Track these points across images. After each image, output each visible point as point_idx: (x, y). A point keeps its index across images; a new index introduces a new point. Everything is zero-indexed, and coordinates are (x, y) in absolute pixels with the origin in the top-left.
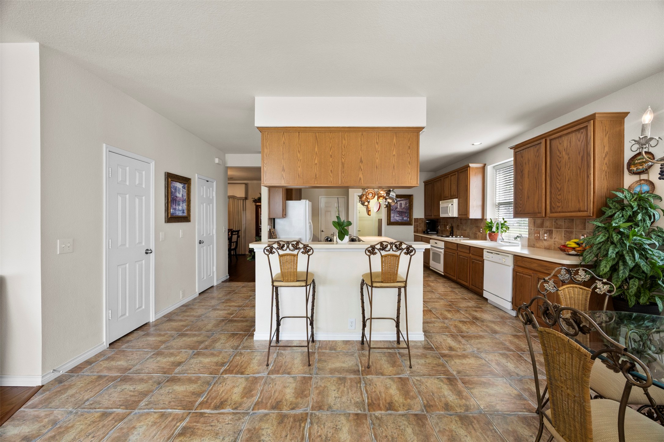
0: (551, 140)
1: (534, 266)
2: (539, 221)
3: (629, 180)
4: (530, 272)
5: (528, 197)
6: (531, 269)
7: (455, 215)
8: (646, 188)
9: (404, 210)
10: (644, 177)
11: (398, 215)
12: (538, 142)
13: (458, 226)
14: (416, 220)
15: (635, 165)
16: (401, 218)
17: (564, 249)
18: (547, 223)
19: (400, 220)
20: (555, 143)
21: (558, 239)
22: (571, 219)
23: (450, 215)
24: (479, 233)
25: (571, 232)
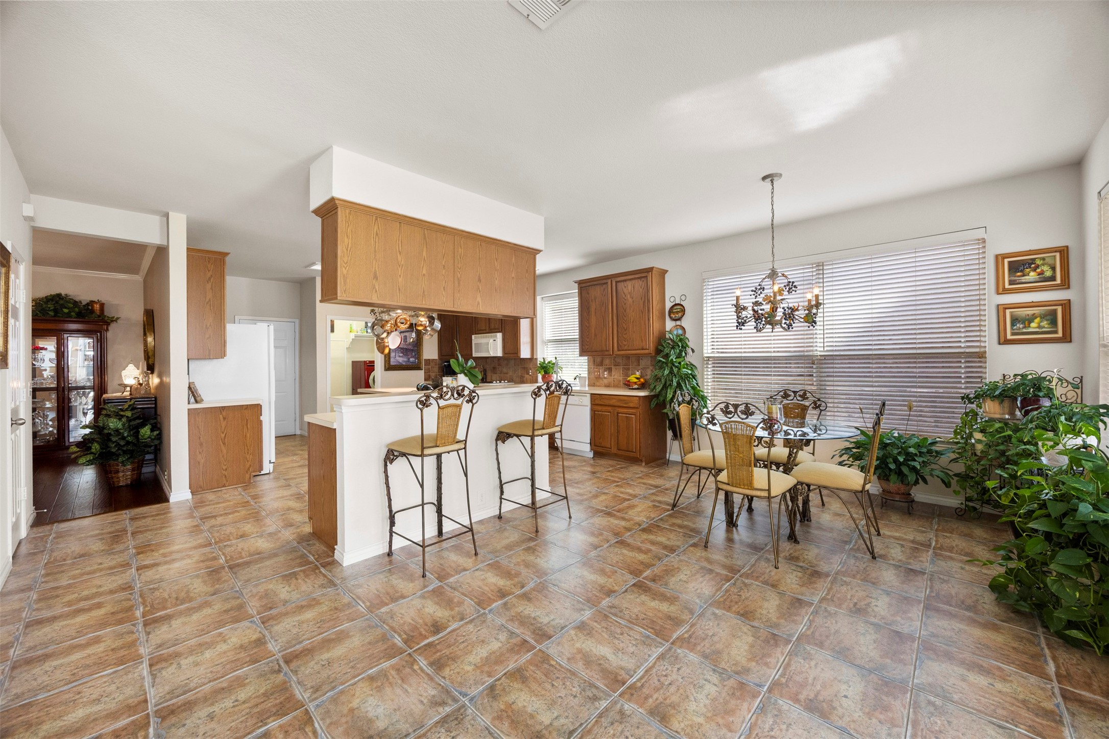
0: (617, 282)
1: (613, 402)
2: (598, 359)
3: (669, 325)
4: (610, 409)
5: (596, 335)
6: (609, 406)
7: (499, 353)
8: (680, 332)
9: (410, 347)
10: (678, 323)
11: (401, 355)
12: (605, 281)
13: (494, 368)
14: (428, 362)
15: (673, 313)
16: (406, 360)
17: (628, 385)
18: (607, 361)
19: (405, 361)
20: (620, 285)
21: (617, 375)
22: (628, 357)
23: (492, 354)
24: (527, 376)
25: (628, 369)
